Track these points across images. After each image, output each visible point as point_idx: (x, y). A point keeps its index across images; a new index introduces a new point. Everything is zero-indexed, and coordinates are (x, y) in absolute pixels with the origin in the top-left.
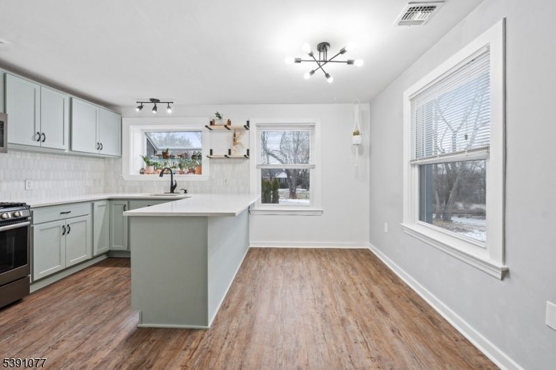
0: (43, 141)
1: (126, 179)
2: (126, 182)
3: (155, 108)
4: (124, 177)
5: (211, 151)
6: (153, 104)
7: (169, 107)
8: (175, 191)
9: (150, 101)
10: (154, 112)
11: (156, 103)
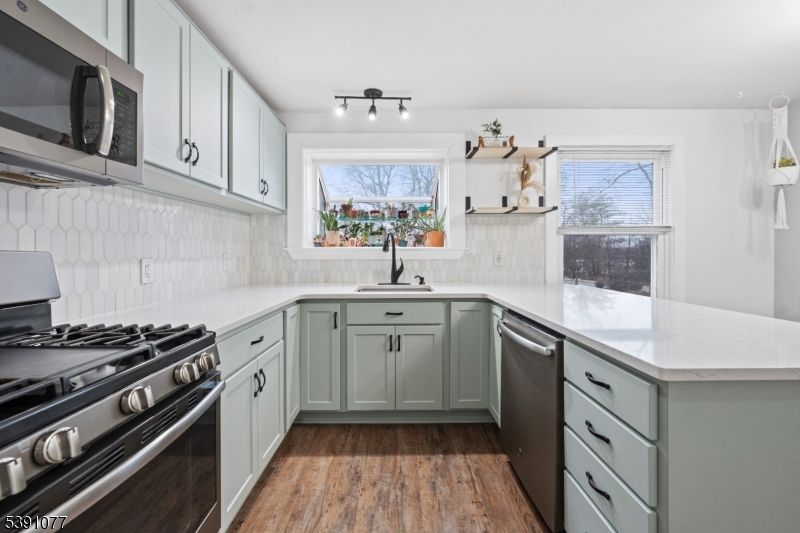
0: (194, 163)
1: (294, 257)
2: (296, 261)
3: (373, 109)
4: (291, 253)
5: (468, 200)
6: (369, 102)
7: (401, 108)
8: (400, 280)
9: (363, 95)
10: (372, 117)
11: (376, 101)
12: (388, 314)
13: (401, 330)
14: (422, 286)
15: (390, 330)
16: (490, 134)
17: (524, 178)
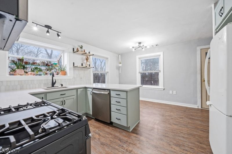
3: (48, 32)
5: (74, 63)
6: (47, 29)
7: (58, 35)
8: (55, 86)
9: (44, 26)
10: (48, 34)
11: (49, 29)
12: (61, 95)
13: (65, 99)
14: (62, 87)
15: (62, 99)
16: (80, 48)
17: (87, 59)
